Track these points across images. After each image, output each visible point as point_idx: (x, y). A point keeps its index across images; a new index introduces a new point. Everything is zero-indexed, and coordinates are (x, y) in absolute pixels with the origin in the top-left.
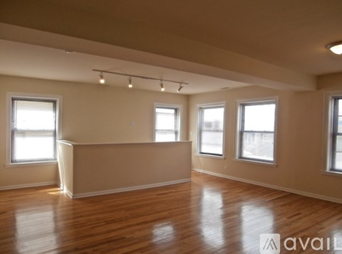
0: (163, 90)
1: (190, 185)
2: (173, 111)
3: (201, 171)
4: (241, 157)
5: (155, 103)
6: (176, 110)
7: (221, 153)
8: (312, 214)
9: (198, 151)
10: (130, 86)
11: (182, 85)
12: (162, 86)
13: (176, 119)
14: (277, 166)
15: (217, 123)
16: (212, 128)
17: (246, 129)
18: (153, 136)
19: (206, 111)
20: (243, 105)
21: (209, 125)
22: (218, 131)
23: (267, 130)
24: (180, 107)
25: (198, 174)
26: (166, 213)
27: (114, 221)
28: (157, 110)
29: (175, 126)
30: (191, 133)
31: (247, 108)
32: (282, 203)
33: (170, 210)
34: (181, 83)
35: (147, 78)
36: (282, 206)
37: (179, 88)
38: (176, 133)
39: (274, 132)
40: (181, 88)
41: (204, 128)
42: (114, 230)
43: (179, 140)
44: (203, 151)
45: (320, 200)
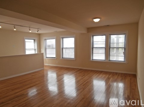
0: (30, 31)
1: (44, 70)
2: (33, 41)
3: (47, 65)
4: (63, 58)
5: (25, 37)
6: (34, 40)
7: (55, 57)
8: (88, 75)
9: (45, 57)
10: (15, 30)
11: (39, 30)
12: (30, 30)
13: (34, 44)
14: (76, 60)
15: (52, 45)
16: (51, 47)
17: (64, 47)
18: (25, 52)
19: (47, 40)
20: (63, 38)
21: (49, 46)
22: (53, 48)
23: (71, 47)
24: (36, 39)
25: (46, 66)
26: (38, 82)
27: (16, 89)
28: (26, 40)
29: (35, 47)
30: (42, 50)
31: (64, 39)
32: (78, 72)
33: (39, 81)
34: (38, 29)
35: (23, 26)
36: (79, 73)
37: (37, 31)
38: (35, 50)
39: (74, 48)
40: (38, 31)
41: (47, 47)
42: (18, 92)
43: (36, 53)
44: (47, 57)
45: (90, 70)
